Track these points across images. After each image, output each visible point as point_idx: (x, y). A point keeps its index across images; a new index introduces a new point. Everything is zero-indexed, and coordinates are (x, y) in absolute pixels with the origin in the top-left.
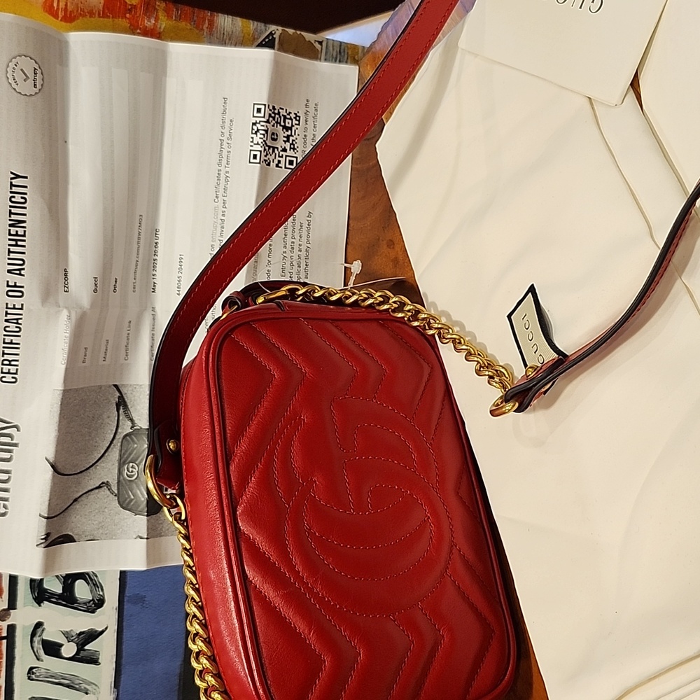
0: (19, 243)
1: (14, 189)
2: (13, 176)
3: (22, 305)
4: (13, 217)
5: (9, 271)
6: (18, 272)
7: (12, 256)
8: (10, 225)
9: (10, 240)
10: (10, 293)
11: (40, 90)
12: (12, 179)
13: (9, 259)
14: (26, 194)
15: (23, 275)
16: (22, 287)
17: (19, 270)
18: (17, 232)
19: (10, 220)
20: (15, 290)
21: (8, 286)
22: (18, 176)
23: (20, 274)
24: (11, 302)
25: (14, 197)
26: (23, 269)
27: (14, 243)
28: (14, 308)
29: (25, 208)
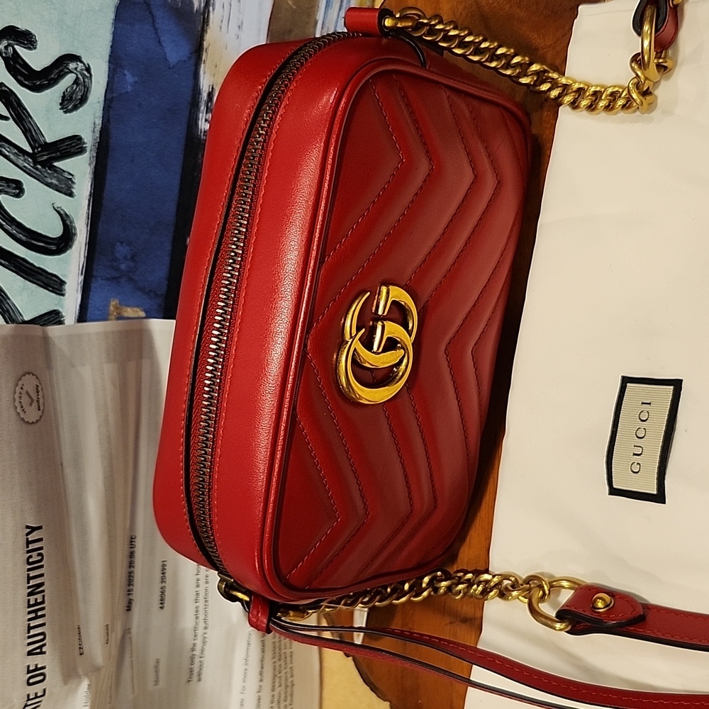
0: (39, 613)
1: (31, 547)
2: (29, 530)
3: (44, 691)
4: (32, 583)
5: (30, 653)
6: (39, 651)
7: (32, 632)
8: (30, 594)
9: (29, 613)
10: (31, 681)
11: (43, 412)
12: (28, 534)
13: (29, 637)
14: (41, 548)
15: (44, 653)
16: (43, 668)
17: (40, 647)
18: (36, 599)
19: (29, 587)
20: (36, 675)
21: (29, 672)
22: (33, 529)
23: (42, 653)
24: (32, 690)
25: (31, 557)
26: (44, 645)
27: (33, 615)
28: (36, 697)
29: (42, 566)
